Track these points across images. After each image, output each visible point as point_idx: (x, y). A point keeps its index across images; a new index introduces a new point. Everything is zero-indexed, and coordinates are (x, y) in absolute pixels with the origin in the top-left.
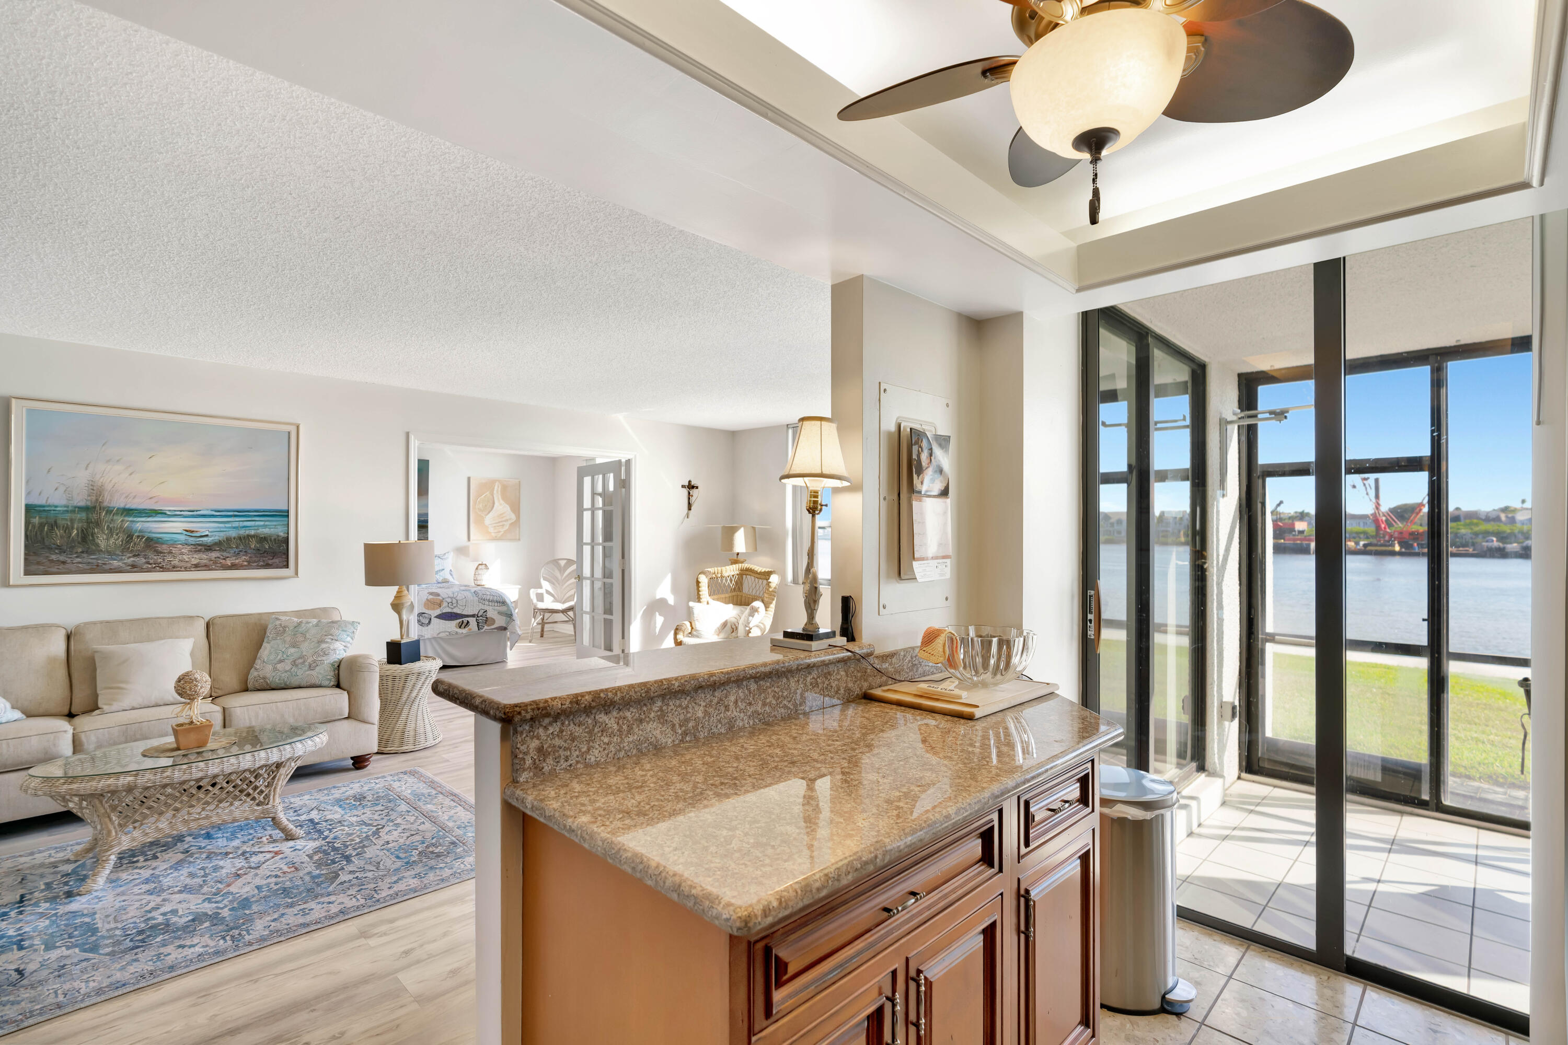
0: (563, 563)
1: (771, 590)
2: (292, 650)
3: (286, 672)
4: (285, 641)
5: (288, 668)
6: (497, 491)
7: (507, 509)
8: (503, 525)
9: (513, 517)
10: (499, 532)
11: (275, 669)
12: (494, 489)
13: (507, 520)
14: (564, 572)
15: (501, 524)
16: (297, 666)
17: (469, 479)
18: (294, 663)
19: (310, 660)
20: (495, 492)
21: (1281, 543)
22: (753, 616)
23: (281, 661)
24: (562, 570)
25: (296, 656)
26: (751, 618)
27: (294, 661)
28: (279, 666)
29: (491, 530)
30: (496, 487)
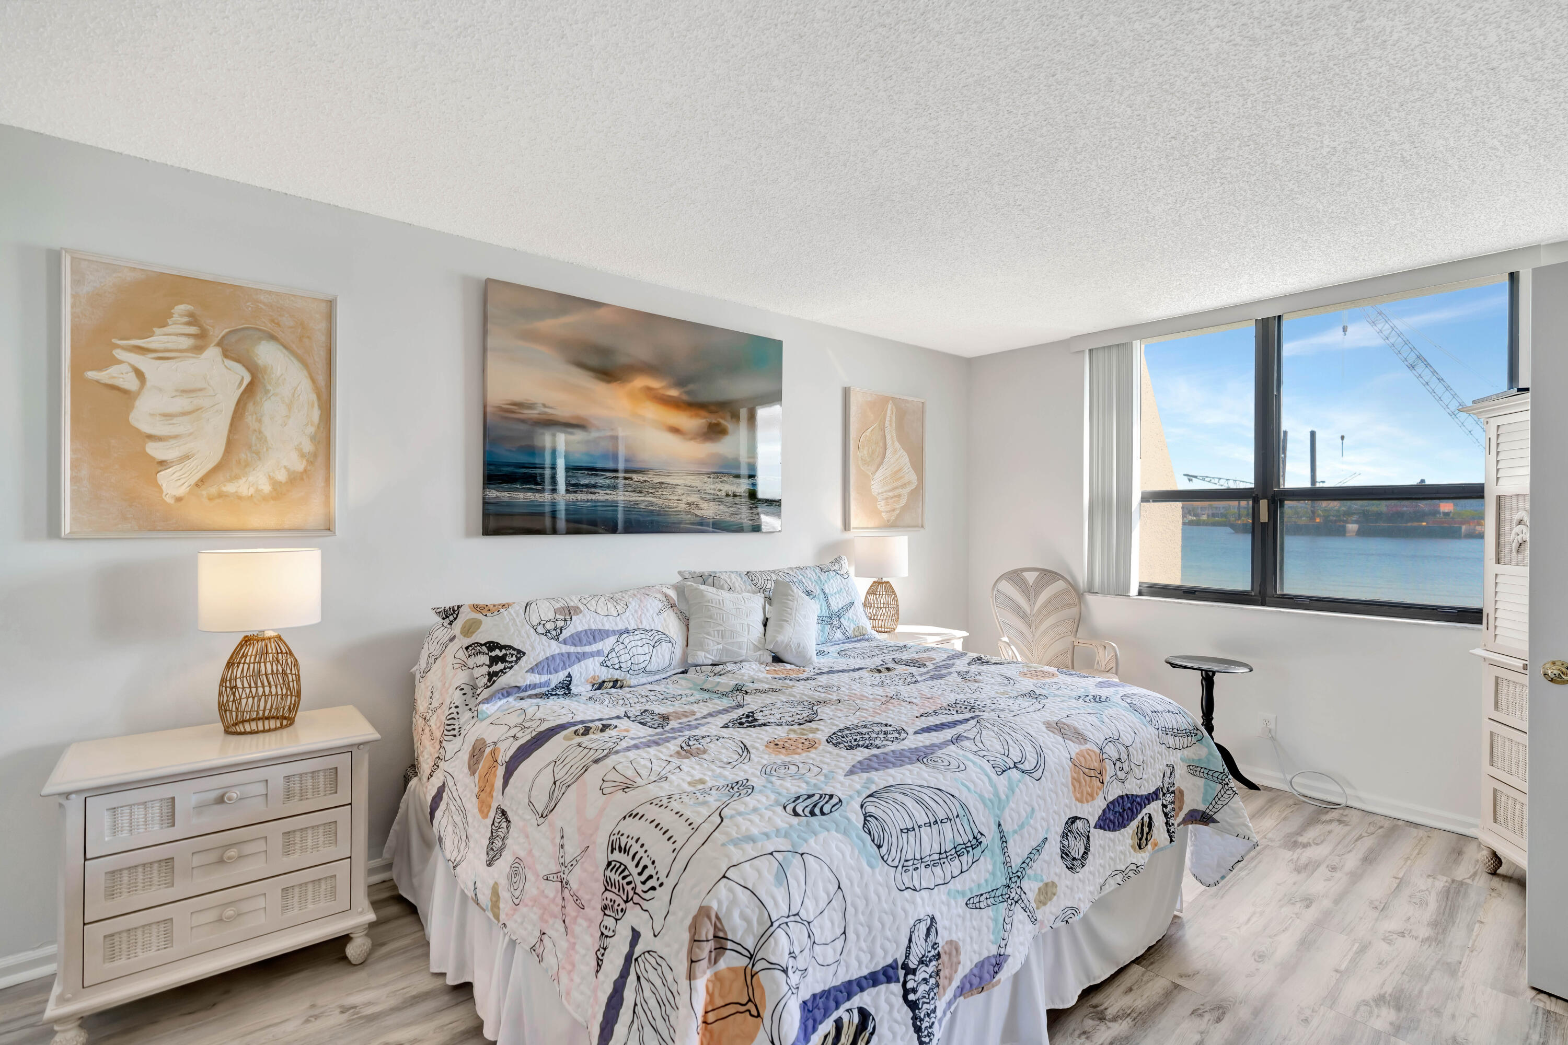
0: (1031, 577)
6: (890, 421)
7: (905, 459)
8: (899, 496)
9: (913, 477)
10: (893, 510)
12: (885, 419)
13: (903, 486)
14: (1036, 596)
15: (897, 492)
17: (846, 392)
20: (887, 423)
21: (1424, 526)
24: (1030, 592)
29: (881, 506)
30: (889, 412)
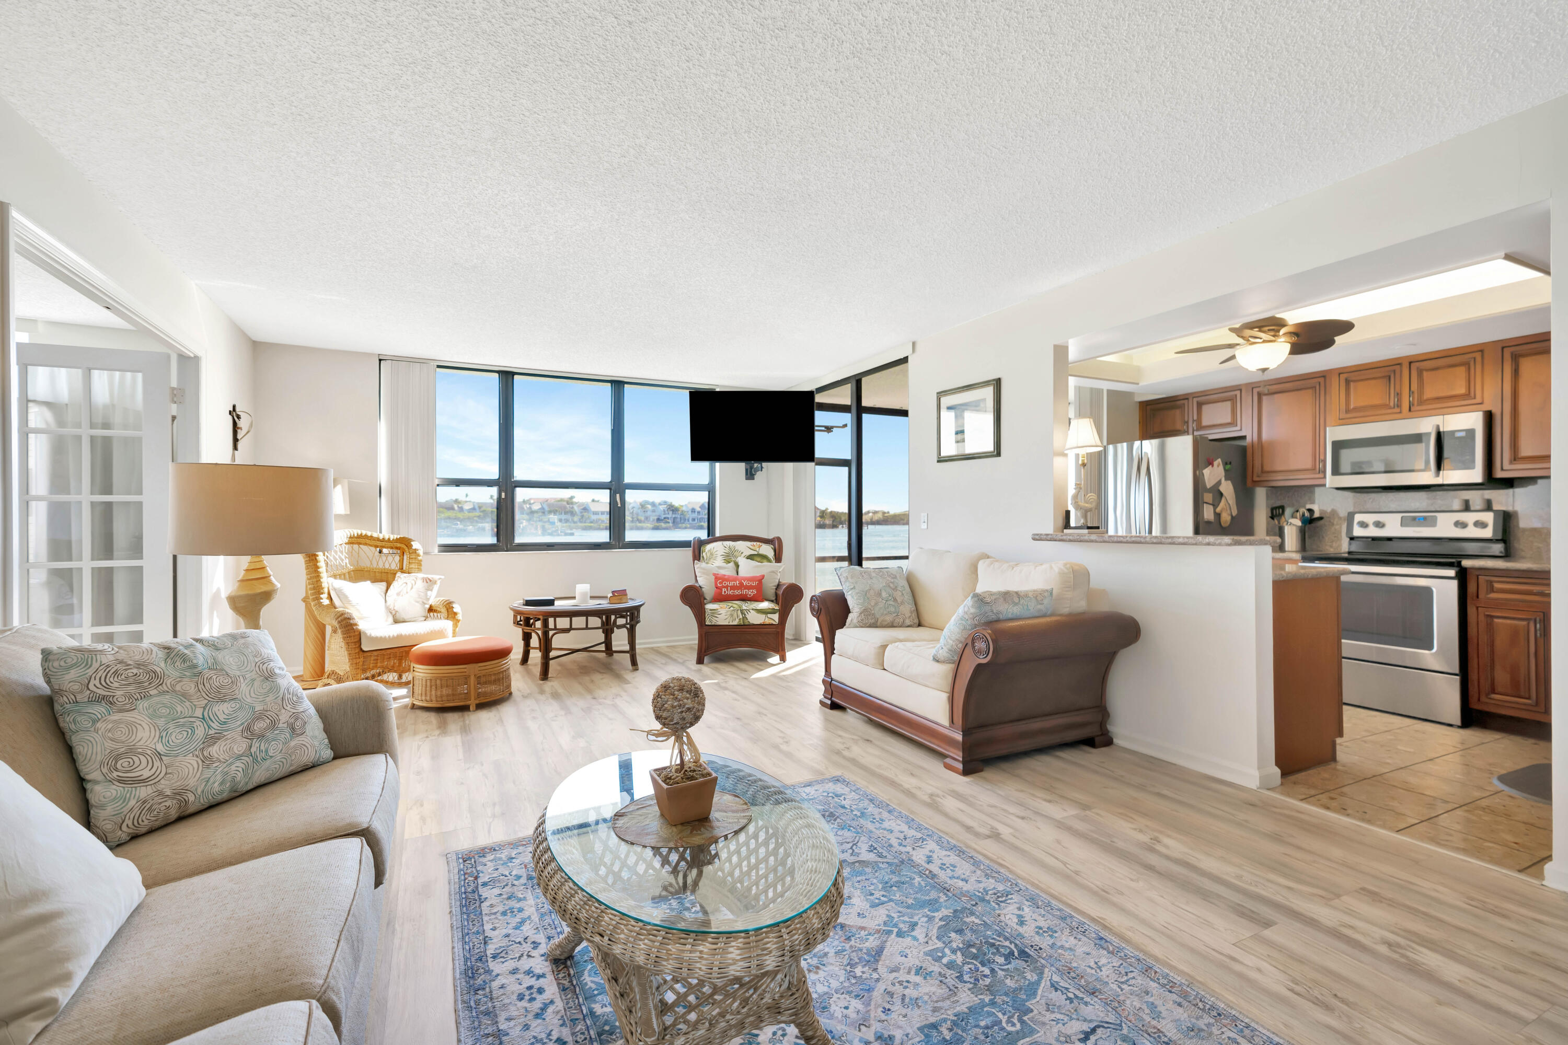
1: (420, 558)
2: (222, 710)
3: (239, 757)
4: (185, 696)
5: (240, 746)
11: (207, 761)
16: (261, 736)
18: (248, 731)
19: (284, 717)
22: (432, 590)
23: (212, 740)
25: (243, 717)
26: (429, 593)
27: (248, 728)
28: (215, 750)
